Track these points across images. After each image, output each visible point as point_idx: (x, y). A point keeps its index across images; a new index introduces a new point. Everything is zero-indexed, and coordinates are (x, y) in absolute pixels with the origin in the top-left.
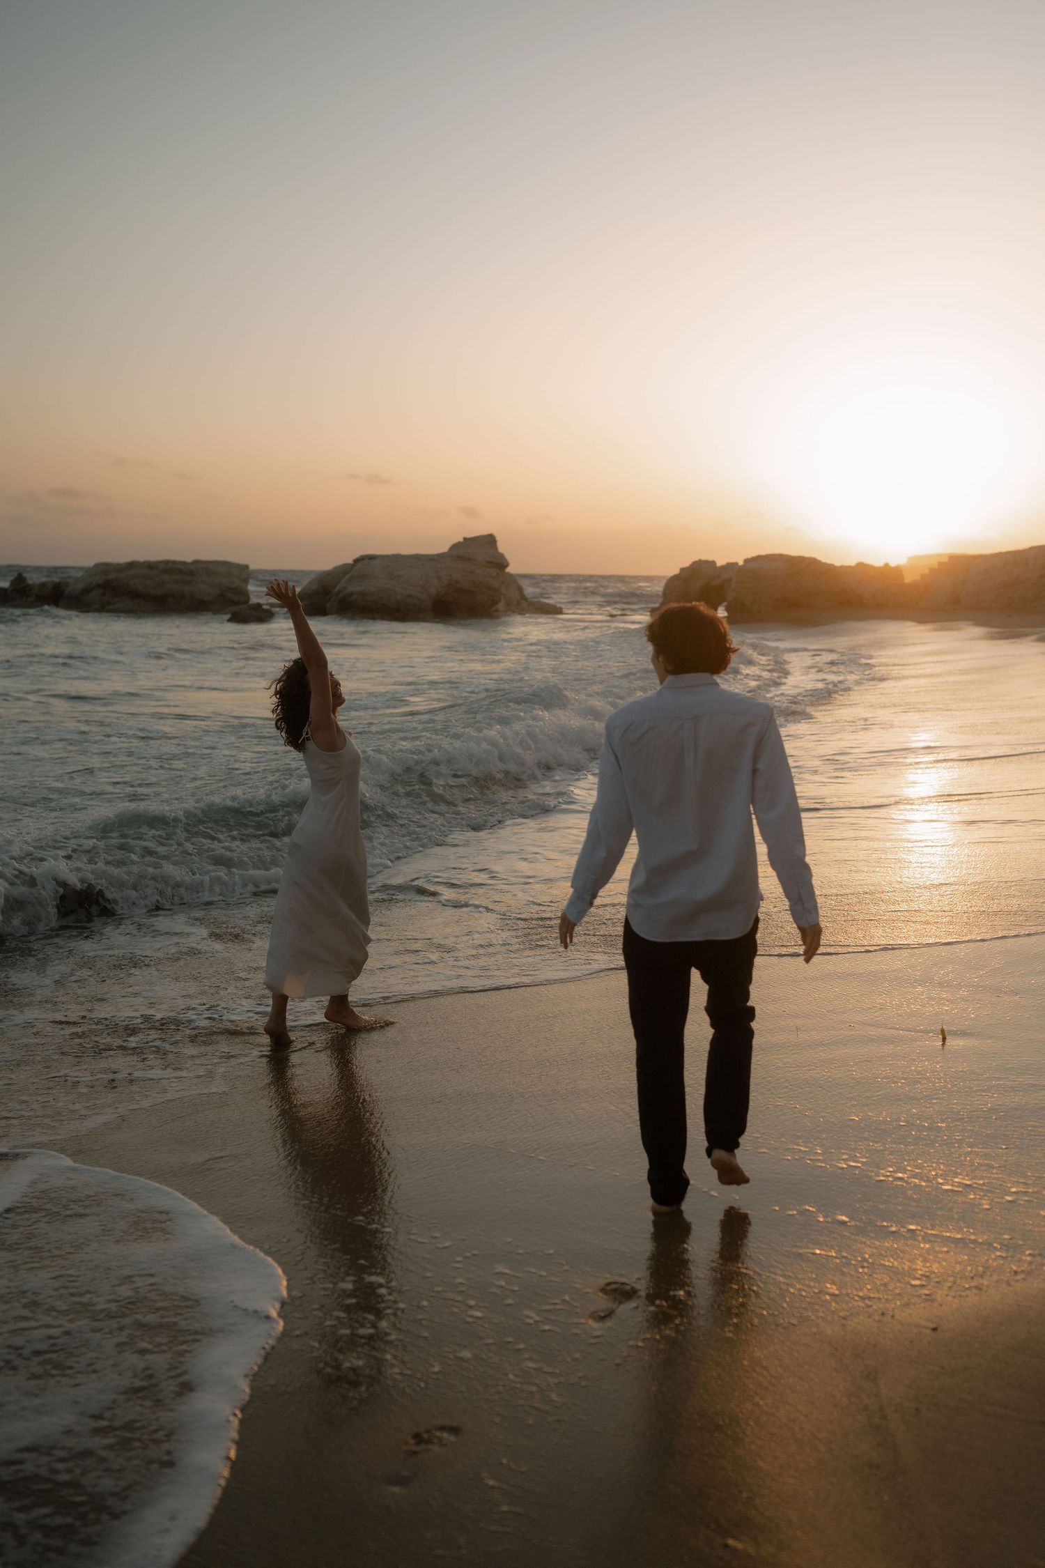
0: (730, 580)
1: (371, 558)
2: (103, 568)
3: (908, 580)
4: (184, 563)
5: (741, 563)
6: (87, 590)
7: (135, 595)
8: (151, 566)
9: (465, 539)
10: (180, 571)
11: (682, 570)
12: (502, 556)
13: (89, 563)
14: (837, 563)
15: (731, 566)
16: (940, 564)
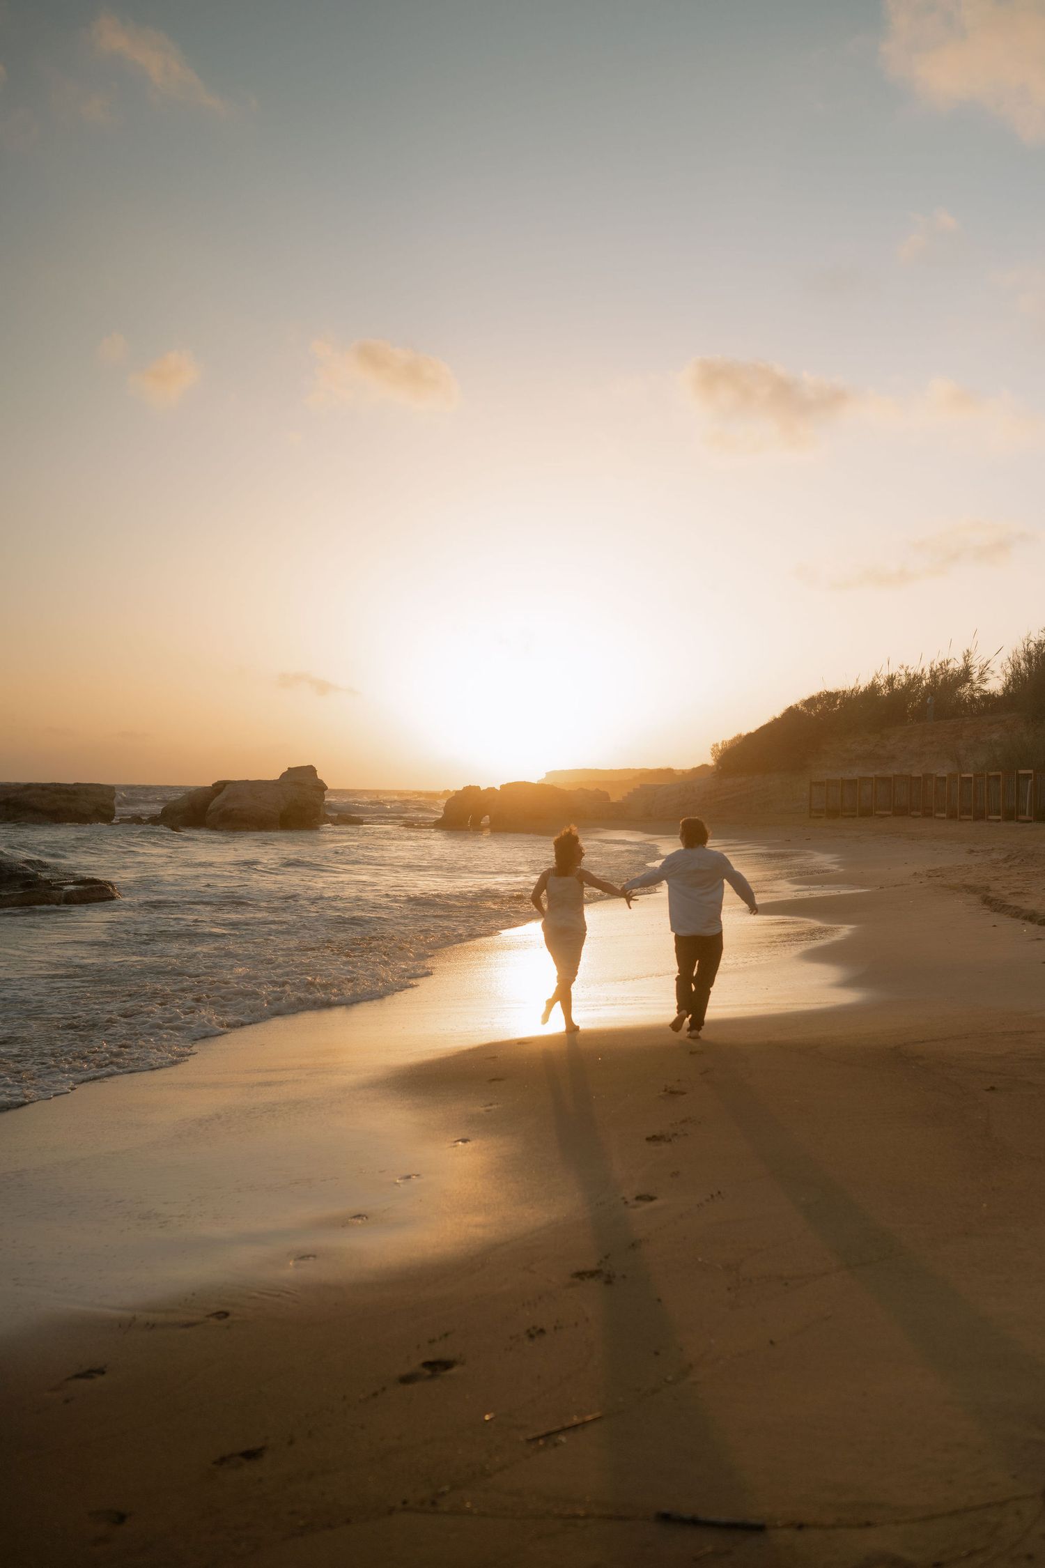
0: (489, 801)
1: (228, 783)
3: (613, 799)
4: (68, 785)
5: (498, 788)
7: (35, 810)
8: (44, 787)
10: (66, 791)
11: (457, 791)
12: (321, 782)
15: (491, 790)
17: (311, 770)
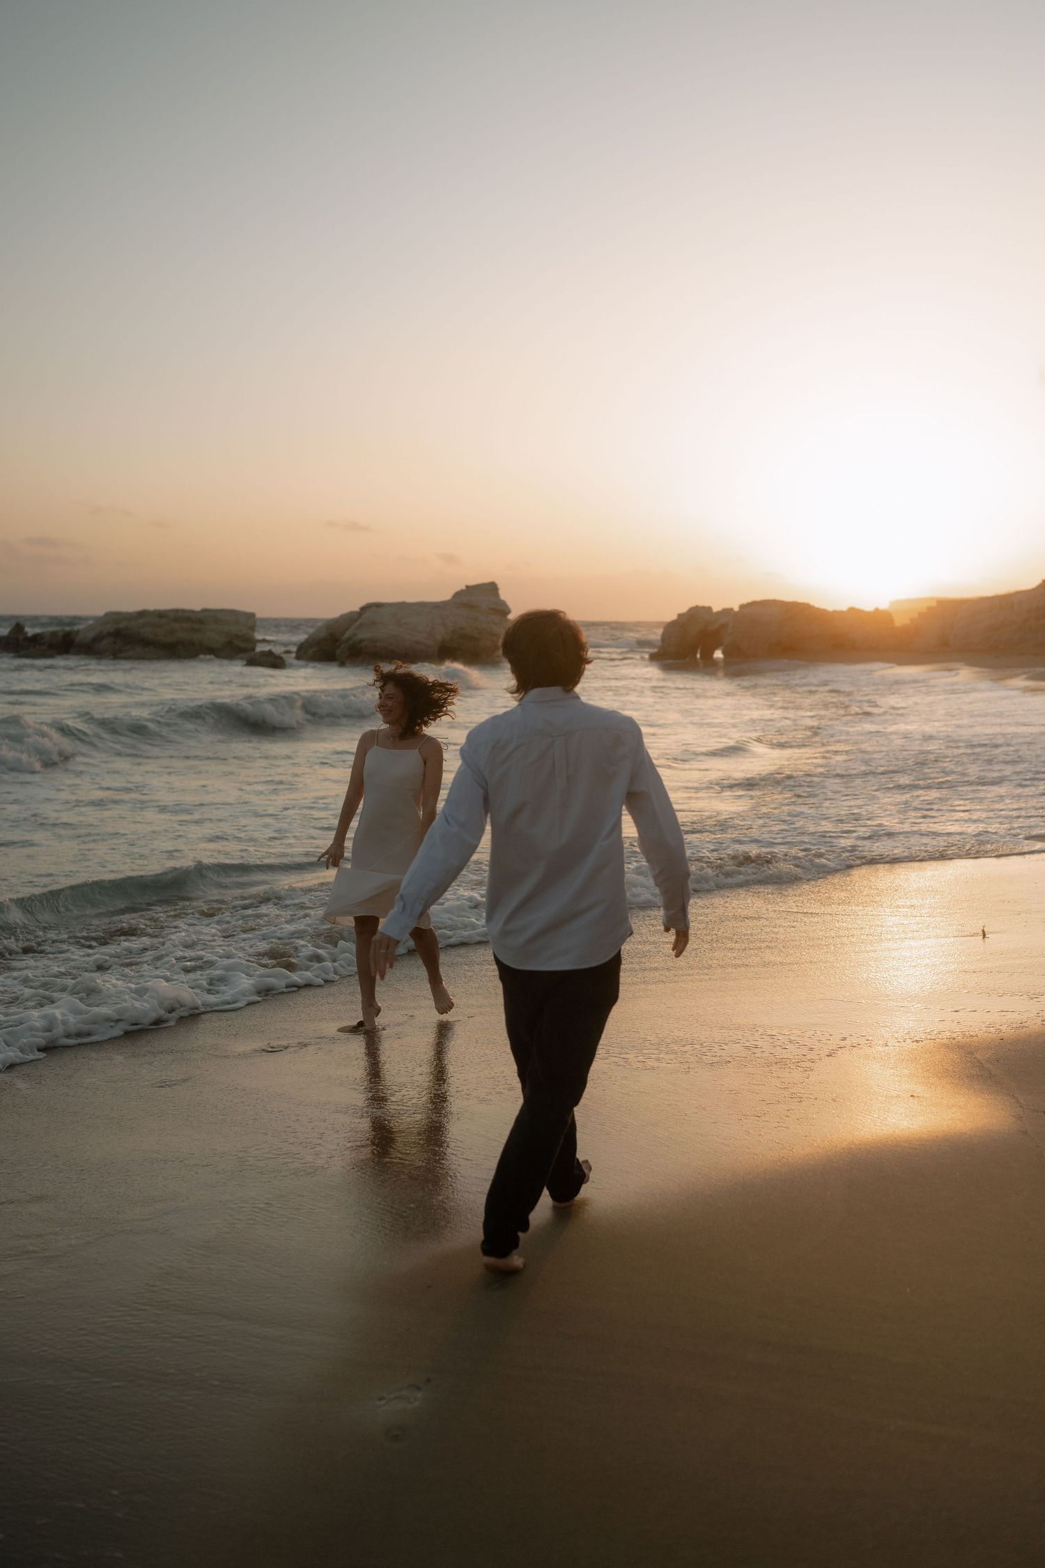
0: (725, 626)
1: (378, 605)
2: (114, 617)
3: (897, 623)
4: (193, 612)
5: (736, 609)
6: (98, 638)
7: (145, 642)
8: (161, 615)
9: (467, 587)
10: (189, 619)
11: (680, 615)
12: (504, 603)
13: (100, 612)
14: (830, 608)
15: (727, 612)
16: (929, 608)
17: (492, 588)
